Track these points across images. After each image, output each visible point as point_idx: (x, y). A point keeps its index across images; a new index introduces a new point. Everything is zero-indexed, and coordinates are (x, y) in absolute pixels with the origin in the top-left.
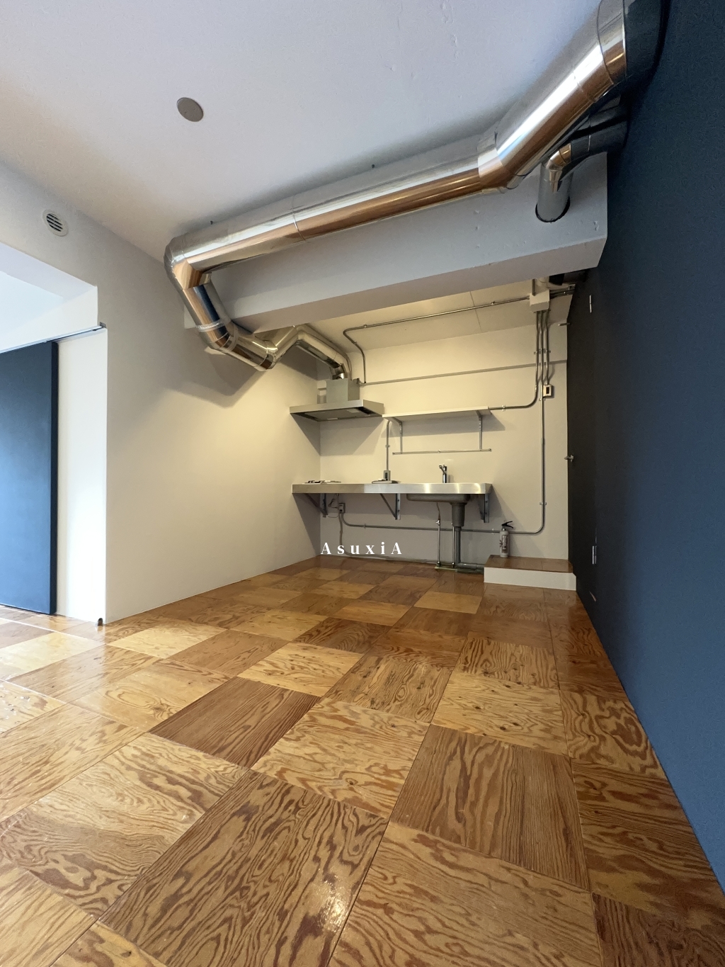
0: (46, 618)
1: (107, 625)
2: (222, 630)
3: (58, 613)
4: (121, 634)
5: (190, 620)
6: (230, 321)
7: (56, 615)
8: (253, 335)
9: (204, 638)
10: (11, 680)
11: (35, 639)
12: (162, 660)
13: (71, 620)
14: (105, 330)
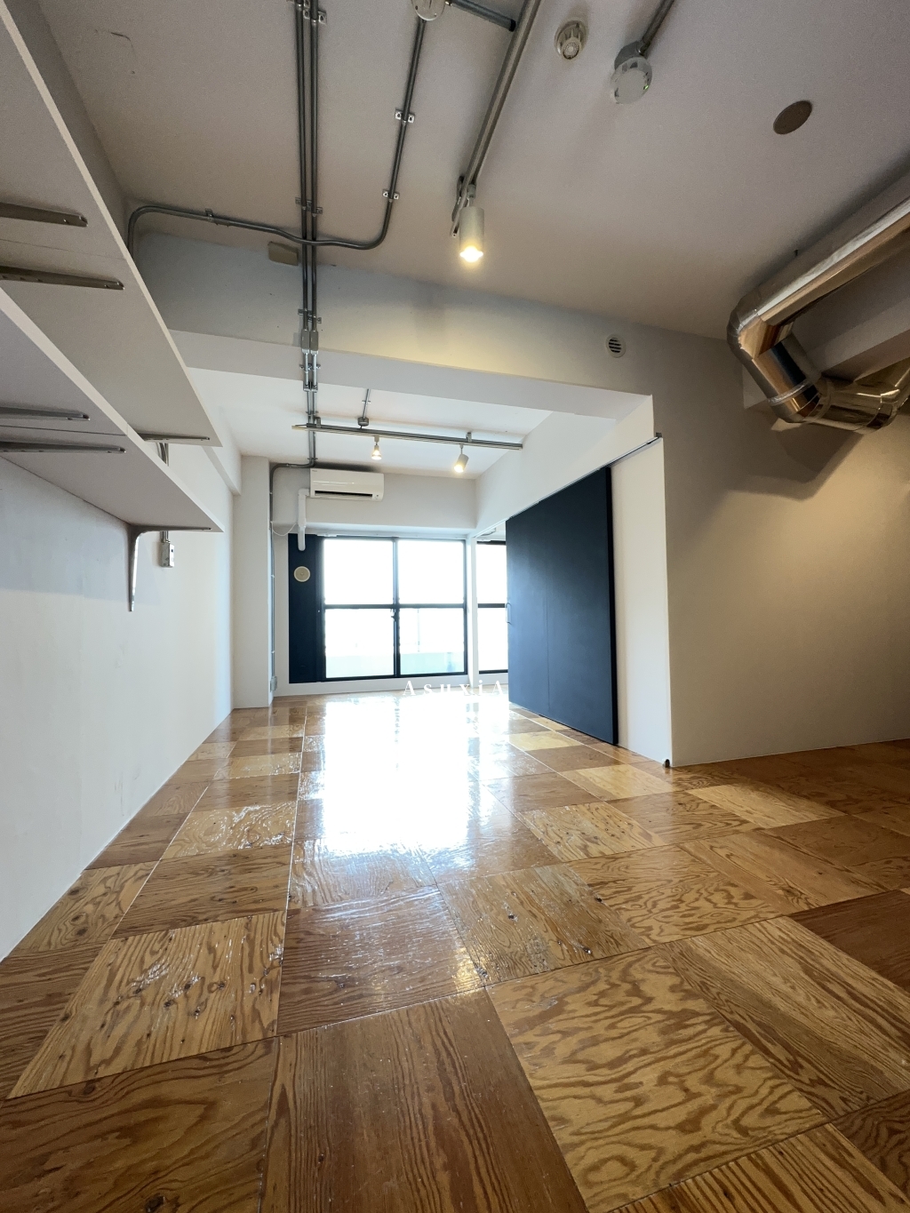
0: (610, 748)
1: (674, 769)
2: (836, 813)
3: (619, 745)
4: (695, 782)
5: (779, 786)
6: (820, 375)
7: (619, 747)
8: (855, 383)
9: (814, 818)
10: (608, 802)
11: (610, 767)
12: (763, 829)
13: (634, 755)
14: (662, 439)
